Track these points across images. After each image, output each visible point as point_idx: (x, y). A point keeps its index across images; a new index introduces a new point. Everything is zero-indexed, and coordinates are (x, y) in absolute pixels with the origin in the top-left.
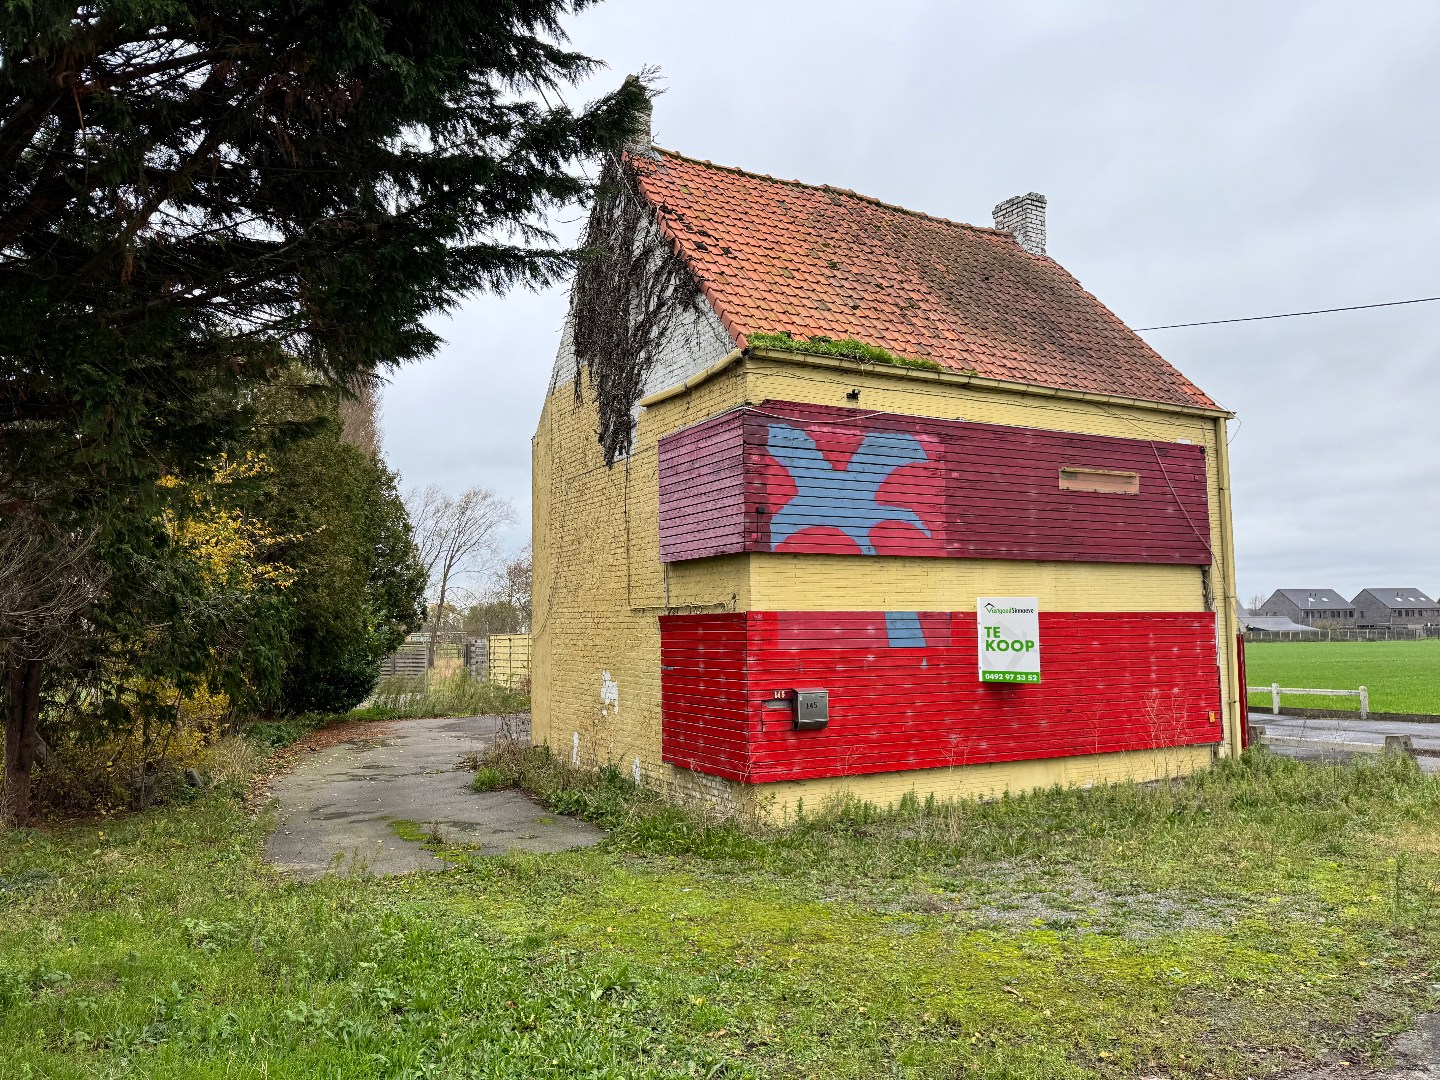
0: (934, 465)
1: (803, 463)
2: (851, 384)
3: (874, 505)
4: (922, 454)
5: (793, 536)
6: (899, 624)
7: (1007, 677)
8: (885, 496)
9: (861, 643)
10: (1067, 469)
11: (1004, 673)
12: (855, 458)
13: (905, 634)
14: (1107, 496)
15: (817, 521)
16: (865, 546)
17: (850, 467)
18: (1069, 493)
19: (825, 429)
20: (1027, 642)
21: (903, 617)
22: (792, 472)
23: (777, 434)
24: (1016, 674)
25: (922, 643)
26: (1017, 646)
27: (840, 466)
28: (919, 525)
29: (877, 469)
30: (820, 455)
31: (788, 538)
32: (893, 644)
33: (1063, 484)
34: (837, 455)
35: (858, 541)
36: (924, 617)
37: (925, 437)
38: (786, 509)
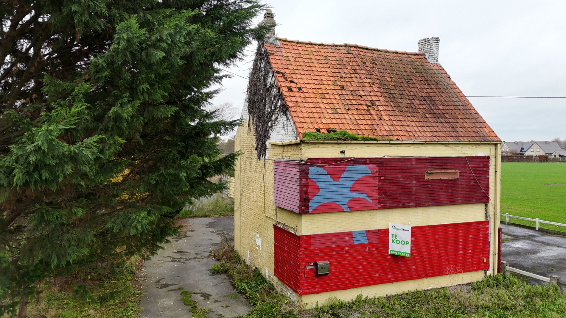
0: (374, 175)
1: (322, 180)
2: (342, 148)
3: (350, 193)
4: (370, 172)
5: (317, 207)
6: (358, 236)
8: (353, 189)
9: (343, 244)
10: (429, 172)
12: (342, 176)
13: (360, 239)
14: (444, 180)
15: (327, 201)
17: (340, 179)
18: (429, 181)
19: (331, 167)
21: (359, 233)
22: (318, 183)
23: (313, 170)
25: (367, 242)
27: (336, 180)
28: (367, 198)
30: (329, 176)
31: (316, 208)
32: (355, 243)
33: (427, 177)
34: (335, 176)
35: (343, 206)
36: (368, 232)
37: (371, 165)
38: (315, 197)
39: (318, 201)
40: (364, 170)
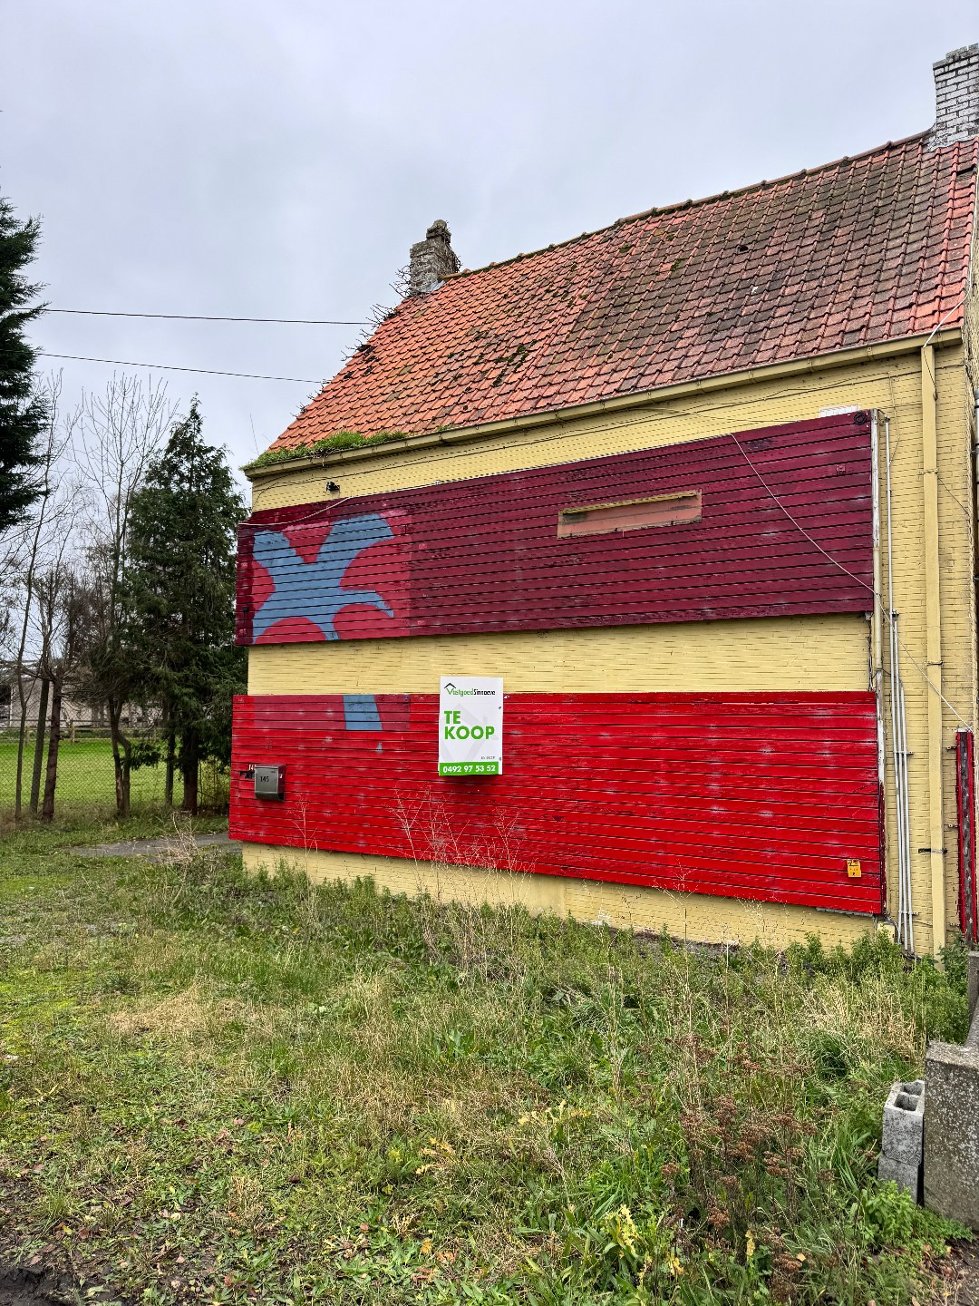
0: (400, 540)
1: (280, 562)
2: (334, 476)
3: (339, 591)
4: (388, 531)
5: (269, 629)
6: (356, 708)
7: (466, 768)
8: (350, 581)
9: (321, 725)
10: (570, 511)
11: (463, 764)
12: (323, 549)
13: (362, 717)
14: (632, 534)
15: (288, 613)
16: (328, 630)
17: (319, 558)
18: (572, 540)
19: (298, 527)
20: (487, 728)
21: (360, 701)
22: (271, 571)
23: (262, 539)
24: (475, 764)
25: (378, 727)
26: (477, 733)
27: (311, 559)
28: (381, 605)
29: (343, 555)
30: (294, 551)
31: (266, 632)
32: (350, 727)
33: (563, 531)
34: (307, 550)
35: (322, 627)
36: (381, 699)
37: (392, 513)
38: (266, 606)
39: (272, 614)
40: (376, 528)
